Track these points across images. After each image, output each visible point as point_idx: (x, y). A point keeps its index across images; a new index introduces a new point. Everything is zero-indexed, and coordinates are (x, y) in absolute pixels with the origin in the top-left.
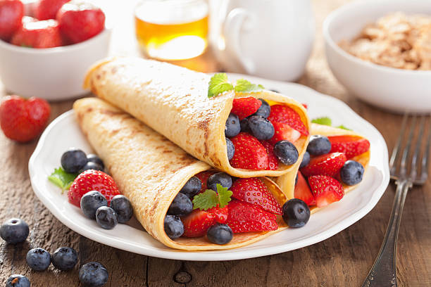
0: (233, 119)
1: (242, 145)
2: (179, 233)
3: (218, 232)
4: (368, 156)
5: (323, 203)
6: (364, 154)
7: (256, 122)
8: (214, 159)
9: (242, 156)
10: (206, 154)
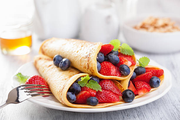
0: (101, 54)
1: (105, 66)
2: (73, 100)
3: (92, 100)
4: (163, 77)
5: (141, 93)
6: (161, 76)
7: (111, 55)
8: (91, 70)
9: (104, 70)
10: (88, 68)
